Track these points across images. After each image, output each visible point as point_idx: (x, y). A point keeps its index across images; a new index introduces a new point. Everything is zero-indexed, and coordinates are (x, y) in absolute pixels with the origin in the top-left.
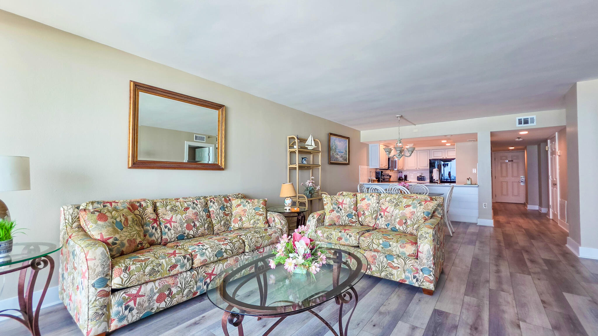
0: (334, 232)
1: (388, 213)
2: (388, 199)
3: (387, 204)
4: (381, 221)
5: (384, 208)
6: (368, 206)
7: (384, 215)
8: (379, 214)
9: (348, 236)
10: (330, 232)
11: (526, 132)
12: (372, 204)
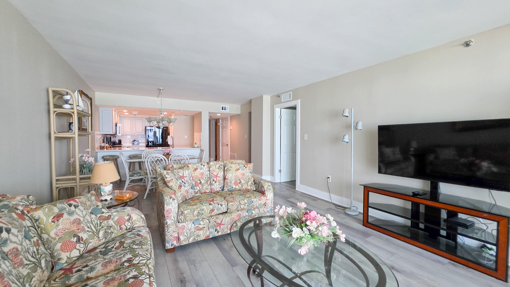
0: (205, 207)
1: (220, 178)
2: (217, 166)
3: (218, 170)
4: (215, 186)
5: (216, 174)
6: (203, 175)
7: (217, 180)
8: (212, 180)
9: (220, 206)
10: (200, 208)
11: (220, 115)
12: (205, 172)
